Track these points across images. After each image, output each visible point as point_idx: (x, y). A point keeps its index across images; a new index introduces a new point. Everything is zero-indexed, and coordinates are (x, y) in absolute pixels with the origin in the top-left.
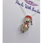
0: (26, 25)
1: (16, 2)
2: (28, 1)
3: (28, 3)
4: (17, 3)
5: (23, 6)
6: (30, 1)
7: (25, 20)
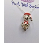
0: (26, 23)
1: (12, 3)
5: (20, 5)
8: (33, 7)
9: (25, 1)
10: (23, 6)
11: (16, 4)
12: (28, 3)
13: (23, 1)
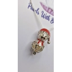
1: (29, 6)
2: (46, 7)
3: (47, 10)
4: (30, 8)
6: (49, 8)
7: (40, 34)
9: (48, 11)
10: (43, 16)
11: (33, 10)
12: (51, 15)
13: (46, 10)
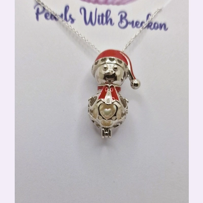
1: (38, 13)
4: (42, 17)
5: (73, 21)
7: (97, 73)
8: (135, 24)
10: (89, 21)
11: (54, 17)
12: (111, 7)
